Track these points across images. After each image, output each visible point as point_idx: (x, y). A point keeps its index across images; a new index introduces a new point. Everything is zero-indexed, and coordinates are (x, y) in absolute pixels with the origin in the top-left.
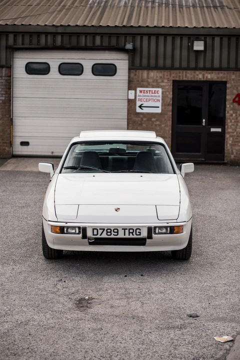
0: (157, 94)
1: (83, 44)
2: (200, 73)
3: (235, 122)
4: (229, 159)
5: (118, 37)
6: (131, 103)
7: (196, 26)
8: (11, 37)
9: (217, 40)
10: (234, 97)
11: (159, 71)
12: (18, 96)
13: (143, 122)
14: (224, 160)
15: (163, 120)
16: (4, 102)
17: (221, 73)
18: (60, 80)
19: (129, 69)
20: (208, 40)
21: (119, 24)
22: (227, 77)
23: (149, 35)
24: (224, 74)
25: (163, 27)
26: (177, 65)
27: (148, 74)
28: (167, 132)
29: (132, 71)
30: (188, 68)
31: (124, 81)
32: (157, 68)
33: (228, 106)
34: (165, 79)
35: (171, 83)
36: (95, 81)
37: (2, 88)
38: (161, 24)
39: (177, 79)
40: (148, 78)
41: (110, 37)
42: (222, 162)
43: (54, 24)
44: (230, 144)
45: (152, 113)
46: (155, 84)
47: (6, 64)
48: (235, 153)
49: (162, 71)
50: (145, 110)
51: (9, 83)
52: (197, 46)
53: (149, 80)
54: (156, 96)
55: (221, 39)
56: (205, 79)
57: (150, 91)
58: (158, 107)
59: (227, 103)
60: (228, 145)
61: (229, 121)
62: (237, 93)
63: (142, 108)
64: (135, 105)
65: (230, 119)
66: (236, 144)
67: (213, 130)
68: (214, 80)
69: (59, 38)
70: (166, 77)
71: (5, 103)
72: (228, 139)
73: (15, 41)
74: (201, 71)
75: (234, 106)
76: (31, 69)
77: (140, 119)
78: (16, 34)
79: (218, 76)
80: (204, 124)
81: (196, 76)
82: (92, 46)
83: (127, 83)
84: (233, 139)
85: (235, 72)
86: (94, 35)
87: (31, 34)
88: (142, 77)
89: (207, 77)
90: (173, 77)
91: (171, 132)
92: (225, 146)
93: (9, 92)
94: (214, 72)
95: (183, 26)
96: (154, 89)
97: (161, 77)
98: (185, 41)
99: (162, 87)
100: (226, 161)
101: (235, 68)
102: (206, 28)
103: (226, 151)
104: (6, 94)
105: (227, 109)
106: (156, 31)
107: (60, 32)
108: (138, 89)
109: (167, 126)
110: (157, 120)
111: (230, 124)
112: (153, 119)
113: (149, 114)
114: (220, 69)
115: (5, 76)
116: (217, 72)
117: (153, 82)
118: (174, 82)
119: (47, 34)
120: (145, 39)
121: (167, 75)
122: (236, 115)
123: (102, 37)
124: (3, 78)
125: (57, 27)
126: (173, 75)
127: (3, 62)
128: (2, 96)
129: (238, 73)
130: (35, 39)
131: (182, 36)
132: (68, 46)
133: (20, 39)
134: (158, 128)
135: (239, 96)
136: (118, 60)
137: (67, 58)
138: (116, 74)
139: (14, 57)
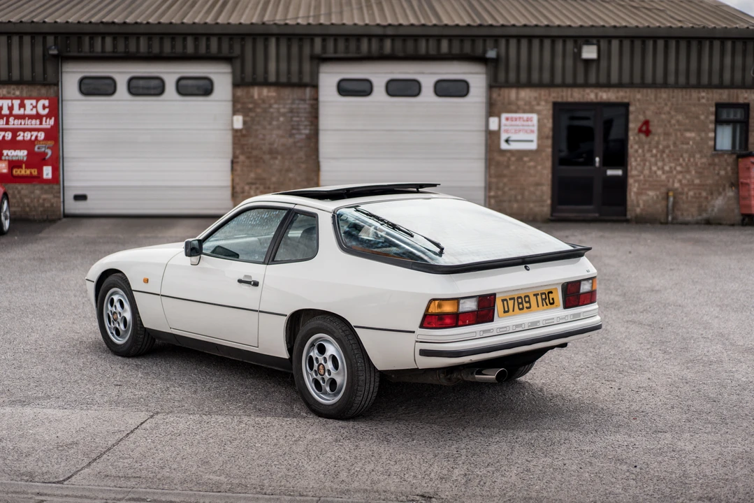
0: (530, 123)
1: (422, 50)
2: (592, 92)
3: (641, 160)
4: (633, 214)
5: (473, 41)
8: (318, 41)
9: (615, 43)
10: (639, 124)
11: (533, 89)
12: (326, 128)
13: (511, 162)
14: (625, 215)
15: (540, 159)
16: (309, 137)
17: (622, 91)
18: (387, 104)
19: (489, 87)
20: (602, 43)
21: (473, 22)
22: (630, 96)
23: (519, 38)
24: (626, 92)
25: (536, 26)
26: (558, 80)
27: (517, 94)
28: (546, 176)
29: (494, 89)
30: (574, 85)
31: (479, 104)
32: (529, 85)
33: (631, 138)
34: (542, 100)
35: (550, 106)
36: (438, 104)
37: (305, 117)
38: (533, 22)
39: (559, 100)
40: (517, 99)
41: (462, 41)
42: (623, 218)
44: (635, 193)
45: (523, 150)
46: (527, 107)
47: (311, 81)
48: (641, 206)
49: (538, 89)
50: (514, 146)
51: (315, 109)
52: (588, 52)
53: (519, 103)
54: (528, 126)
55: (621, 42)
56: (599, 100)
57: (520, 118)
58: (532, 141)
59: (630, 133)
60: (632, 194)
61: (633, 159)
62: (644, 120)
63: (509, 142)
64: (499, 138)
65: (634, 156)
66: (644, 191)
67: (610, 172)
68: (611, 101)
69: (388, 44)
70: (543, 98)
71: (310, 139)
72: (631, 185)
73: (324, 48)
74: (592, 89)
75: (639, 138)
76: (345, 89)
77: (506, 159)
78: (325, 37)
79: (618, 95)
80: (597, 164)
81: (586, 96)
82: (435, 54)
83: (485, 107)
84: (639, 185)
85: (641, 90)
86: (439, 38)
87: (347, 37)
88: (509, 97)
89: (601, 97)
90: (554, 98)
91: (550, 176)
92: (628, 196)
93: (315, 123)
94: (612, 90)
95: (564, 24)
96: (525, 116)
97: (536, 98)
98: (570, 45)
99: (538, 113)
100: (629, 217)
101: (642, 84)
102: (597, 27)
103: (629, 203)
104: (311, 125)
105: (630, 142)
106: (526, 32)
107: (390, 34)
108: (504, 116)
109: (544, 168)
110: (531, 160)
111: (634, 164)
112: (526, 159)
113: (518, 151)
114: (620, 85)
115: (309, 100)
116: (616, 90)
117: (525, 104)
118: (555, 104)
119: (370, 37)
120: (513, 42)
121: (545, 95)
122: (643, 151)
123: (450, 41)
124: (308, 102)
125: (384, 27)
126: (553, 95)
127: (307, 79)
128: (305, 129)
129: (645, 91)
130: (353, 45)
131: (565, 38)
132: (401, 54)
133: (331, 45)
134: (532, 171)
135: (647, 123)
136: (472, 73)
137: (398, 72)
138: (469, 95)
139: (320, 71)
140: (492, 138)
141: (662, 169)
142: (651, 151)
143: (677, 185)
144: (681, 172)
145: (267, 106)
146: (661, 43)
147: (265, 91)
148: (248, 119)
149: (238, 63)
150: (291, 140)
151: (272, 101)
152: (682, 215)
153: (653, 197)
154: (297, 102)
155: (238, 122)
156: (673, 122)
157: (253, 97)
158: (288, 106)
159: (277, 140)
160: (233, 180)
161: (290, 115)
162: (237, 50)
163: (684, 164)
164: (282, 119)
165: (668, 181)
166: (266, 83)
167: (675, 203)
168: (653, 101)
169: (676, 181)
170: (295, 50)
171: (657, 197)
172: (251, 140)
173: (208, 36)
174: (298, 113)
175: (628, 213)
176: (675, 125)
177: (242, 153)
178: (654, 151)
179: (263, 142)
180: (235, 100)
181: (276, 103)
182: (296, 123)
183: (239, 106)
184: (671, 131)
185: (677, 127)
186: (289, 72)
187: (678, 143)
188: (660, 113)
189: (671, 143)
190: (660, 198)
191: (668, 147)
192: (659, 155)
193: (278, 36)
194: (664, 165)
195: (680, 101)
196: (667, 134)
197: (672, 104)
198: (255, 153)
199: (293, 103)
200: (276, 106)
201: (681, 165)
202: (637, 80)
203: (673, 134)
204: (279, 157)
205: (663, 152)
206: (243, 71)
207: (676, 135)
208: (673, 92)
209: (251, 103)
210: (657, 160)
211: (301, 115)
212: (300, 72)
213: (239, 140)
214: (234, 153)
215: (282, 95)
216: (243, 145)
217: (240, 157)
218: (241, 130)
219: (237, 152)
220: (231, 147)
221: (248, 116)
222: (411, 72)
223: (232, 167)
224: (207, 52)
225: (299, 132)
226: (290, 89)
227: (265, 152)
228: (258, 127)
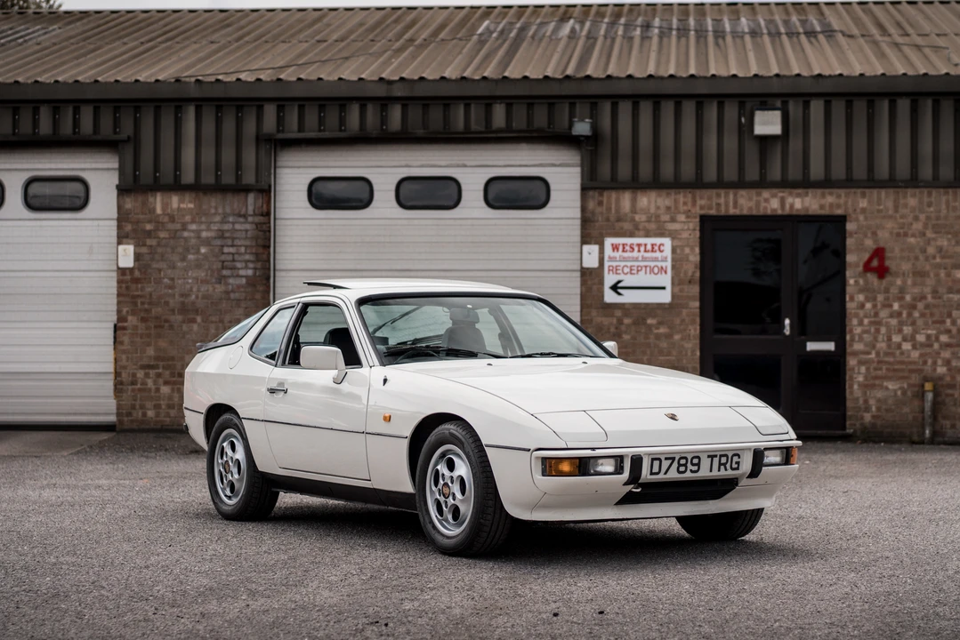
0: (658, 254)
1: (460, 124)
2: (774, 196)
3: (871, 323)
4: (858, 426)
5: (551, 106)
6: (590, 278)
7: (760, 74)
8: (270, 111)
9: (817, 107)
10: (866, 256)
11: (664, 192)
12: (290, 267)
13: (623, 328)
14: (844, 428)
15: (678, 321)
16: (251, 282)
17: (831, 194)
18: (399, 222)
19: (584, 189)
20: (791, 106)
21: (555, 71)
22: (846, 203)
23: (636, 99)
24: (839, 196)
25: (671, 76)
26: (711, 174)
27: (634, 201)
28: (689, 354)
29: (591, 193)
30: (741, 184)
31: (569, 222)
32: (657, 184)
33: (852, 282)
34: (680, 213)
35: (698, 220)
36: (493, 222)
37: (246, 247)
38: (667, 71)
39: (713, 212)
40: (634, 210)
41: (530, 106)
42: (840, 432)
43: (383, 76)
44: (860, 385)
45: (647, 305)
46: (653, 226)
47: (257, 181)
48: (874, 409)
49: (673, 192)
50: (629, 297)
51: (264, 231)
52: (765, 123)
53: (637, 218)
54: (656, 259)
55: (828, 105)
56: (787, 211)
57: (639, 245)
58: (664, 288)
59: (848, 273)
60: (856, 387)
61: (855, 322)
62: (875, 247)
63: (620, 291)
64: (602, 283)
65: (856, 315)
66: (877, 382)
67: (812, 346)
68: (810, 213)
69: (396, 114)
70: (681, 208)
71: (254, 286)
72: (853, 369)
73: (280, 121)
74: (775, 191)
75: (866, 282)
76: (323, 196)
77: (615, 321)
78: (282, 103)
79: (823, 202)
80: (787, 331)
81: (763, 204)
82: (483, 129)
83: (579, 227)
84: (868, 369)
85: (867, 191)
86: (488, 102)
87: (323, 102)
88: (618, 209)
89: (792, 206)
90: (702, 208)
91: (698, 353)
92: (848, 391)
93: (265, 257)
94: (810, 191)
95: (723, 73)
96: (649, 241)
97: (668, 208)
98: (731, 111)
99: (673, 235)
100: (850, 431)
101: (868, 180)
102: (784, 76)
103: (849, 404)
104: (258, 260)
105: (849, 289)
106: (651, 88)
107: (399, 94)
108: (609, 242)
109: (686, 338)
110: (660, 323)
111: (858, 330)
112: (649, 321)
113: (636, 306)
114: (827, 183)
115: (255, 215)
116: (819, 191)
117: (649, 221)
118: (704, 220)
119: (363, 101)
120: (625, 108)
121: (685, 204)
122: (875, 306)
123: (509, 107)
124: (250, 219)
125: (390, 83)
126: (700, 202)
127: (249, 178)
128: (246, 268)
129: (875, 192)
130: (332, 117)
131: (721, 99)
132: (420, 132)
133: (292, 117)
134: (664, 344)
135: (879, 253)
136: (554, 165)
137: (419, 163)
138: (550, 204)
139: (279, 164)
141: (912, 339)
142: (891, 306)
143: (941, 370)
144: (948, 345)
145: (178, 226)
146: (904, 105)
147: (175, 201)
148: (144, 250)
149: (129, 151)
150: (220, 288)
151: (188, 218)
152: (953, 426)
153: (895, 391)
154: (231, 219)
155: (127, 254)
156: (931, 250)
157: (154, 209)
158: (215, 227)
159: (195, 289)
160: (116, 360)
161: (219, 242)
162: (127, 129)
163: (954, 330)
164: (203, 250)
165: (925, 363)
166: (177, 187)
167: (936, 404)
168: (891, 212)
169: (940, 362)
170: (229, 126)
171: (904, 393)
172: (149, 288)
173: (77, 104)
174: (233, 239)
175: (848, 423)
176: (934, 258)
177: (133, 313)
178: (896, 306)
179: (170, 291)
180: (122, 218)
181: (193, 222)
182: (230, 258)
183: (129, 227)
184: (928, 268)
185: (938, 260)
186: (218, 166)
187: (942, 290)
188: (906, 235)
189: (927, 290)
190: (909, 393)
191: (923, 298)
192: (904, 315)
193: (200, 103)
194: (916, 332)
195: (944, 211)
196: (920, 274)
197: (928, 218)
198: (156, 311)
199: (223, 222)
200: (194, 227)
201: (948, 332)
202: (860, 172)
203: (932, 275)
204: (199, 319)
205: (914, 307)
206: (136, 166)
207: (937, 275)
208: (930, 194)
209: (150, 222)
210: (901, 324)
211: (237, 242)
212: (238, 166)
213: (127, 288)
214: (119, 312)
215: (204, 207)
216: (134, 297)
217: (130, 318)
218: (131, 270)
219: (125, 310)
220: (115, 301)
221: (144, 245)
222: (443, 163)
223: (115, 338)
224: (74, 133)
225: (235, 272)
226: (219, 196)
227: (173, 311)
228: (163, 265)
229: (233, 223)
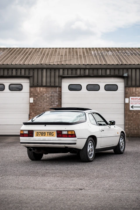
1: (100, 74)
5: (119, 70)
8: (61, 71)
12: (65, 102)
13: (134, 115)
16: (57, 106)
18: (87, 93)
19: (125, 87)
21: (119, 63)
23: (136, 69)
27: (136, 89)
29: (127, 88)
31: (122, 94)
36: (106, 93)
37: (57, 98)
40: (136, 91)
41: (115, 70)
43: (84, 64)
45: (138, 110)
46: (139, 95)
47: (59, 85)
50: (135, 109)
51: (60, 95)
53: (136, 93)
54: (139, 101)
57: (137, 98)
63: (133, 108)
64: (129, 106)
69: (87, 71)
73: (63, 73)
76: (72, 88)
77: (132, 114)
78: (64, 69)
82: (105, 75)
83: (124, 95)
86: (106, 69)
87: (72, 69)
88: (132, 91)
96: (139, 97)
104: (59, 101)
106: (139, 67)
107: (88, 67)
108: (131, 98)
112: (139, 114)
113: (136, 111)
115: (58, 92)
117: (139, 93)
119: (80, 69)
120: (134, 71)
123: (110, 70)
124: (57, 93)
125: (86, 65)
127: (57, 84)
128: (57, 103)
130: (74, 72)
132: (92, 75)
133: (66, 72)
136: (119, 82)
137: (91, 81)
138: (118, 90)
139: (62, 81)
140: (126, 105)
145: (42, 94)
147: (42, 89)
148: (35, 99)
149: (32, 79)
150: (51, 107)
151: (44, 93)
154: (53, 93)
155: (32, 100)
157: (37, 91)
158: (50, 94)
159: (46, 107)
161: (51, 97)
162: (31, 74)
164: (48, 99)
166: (42, 86)
170: (53, 74)
172: (36, 107)
173: (21, 69)
174: (54, 97)
177: (33, 112)
179: (41, 108)
180: (31, 92)
181: (45, 93)
182: (53, 101)
183: (32, 94)
186: (50, 82)
193: (47, 69)
199: (52, 93)
200: (45, 94)
206: (33, 81)
209: (36, 93)
211: (55, 97)
212: (55, 82)
213: (32, 107)
214: (30, 112)
215: (48, 90)
216: (33, 109)
217: (32, 113)
218: (32, 103)
219: (31, 111)
220: (29, 110)
221: (35, 98)
222: (96, 82)
223: (29, 117)
224: (20, 75)
225: (54, 104)
226: (51, 88)
227: (41, 111)
228: (39, 102)
229: (54, 94)
